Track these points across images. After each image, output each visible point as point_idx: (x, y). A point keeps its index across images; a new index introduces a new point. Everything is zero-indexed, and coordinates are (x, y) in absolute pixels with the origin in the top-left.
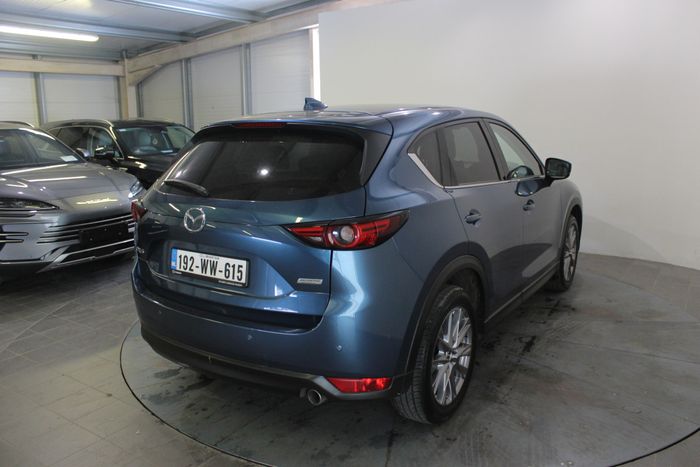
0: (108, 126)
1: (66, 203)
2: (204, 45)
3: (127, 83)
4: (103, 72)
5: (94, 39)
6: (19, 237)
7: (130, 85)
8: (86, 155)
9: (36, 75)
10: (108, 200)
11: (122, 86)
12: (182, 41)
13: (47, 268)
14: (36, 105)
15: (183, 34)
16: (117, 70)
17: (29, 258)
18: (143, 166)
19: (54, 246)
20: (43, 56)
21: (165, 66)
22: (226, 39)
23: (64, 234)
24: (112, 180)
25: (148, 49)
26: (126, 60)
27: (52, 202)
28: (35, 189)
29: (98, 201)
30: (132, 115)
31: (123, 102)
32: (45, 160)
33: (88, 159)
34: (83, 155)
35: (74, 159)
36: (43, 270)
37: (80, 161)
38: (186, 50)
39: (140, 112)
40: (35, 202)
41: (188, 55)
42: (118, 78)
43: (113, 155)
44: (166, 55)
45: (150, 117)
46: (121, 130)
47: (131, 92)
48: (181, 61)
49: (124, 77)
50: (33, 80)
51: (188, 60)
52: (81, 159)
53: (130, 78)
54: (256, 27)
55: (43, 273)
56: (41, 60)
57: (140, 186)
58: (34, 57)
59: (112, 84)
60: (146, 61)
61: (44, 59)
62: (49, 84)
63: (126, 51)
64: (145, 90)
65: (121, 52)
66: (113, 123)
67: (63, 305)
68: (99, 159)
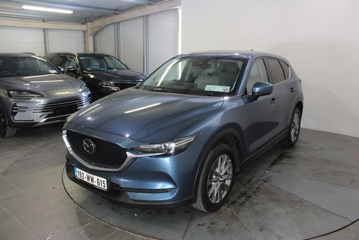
0: (75, 56)
1: (47, 93)
2: (126, 16)
3: (89, 34)
4: (77, 29)
5: (70, 12)
6: (24, 109)
7: (90, 35)
8: (62, 70)
9: (44, 30)
10: (68, 93)
11: (86, 36)
12: (115, 14)
13: (36, 125)
14: (44, 45)
15: (116, 10)
16: (83, 27)
17: (28, 119)
18: (92, 76)
19: (41, 114)
20: (48, 20)
21: (107, 26)
22: (136, 13)
23: (46, 108)
24: (71, 83)
25: (100, 17)
26: (88, 23)
27: (40, 93)
28: (33, 86)
29: (63, 93)
30: (91, 50)
31: (86, 44)
32: (43, 72)
33: (63, 72)
34: (60, 70)
35: (56, 72)
36: (34, 126)
37: (58, 73)
38: (117, 18)
39: (95, 49)
40: (32, 92)
41: (118, 21)
42: (84, 31)
43: (77, 70)
44: (108, 20)
45: (99, 52)
46: (81, 58)
47: (90, 39)
48: (114, 23)
49: (87, 31)
50: (43, 32)
51: (118, 23)
52: (59, 72)
53: (90, 32)
54: (151, 7)
55: (34, 127)
56: (47, 22)
57: (86, 86)
58: (44, 21)
59: (81, 34)
60: (98, 23)
61: (49, 22)
62: (50, 34)
63: (89, 18)
64: (98, 38)
65: (86, 19)
66: (78, 54)
67: (43, 143)
68: (69, 72)
